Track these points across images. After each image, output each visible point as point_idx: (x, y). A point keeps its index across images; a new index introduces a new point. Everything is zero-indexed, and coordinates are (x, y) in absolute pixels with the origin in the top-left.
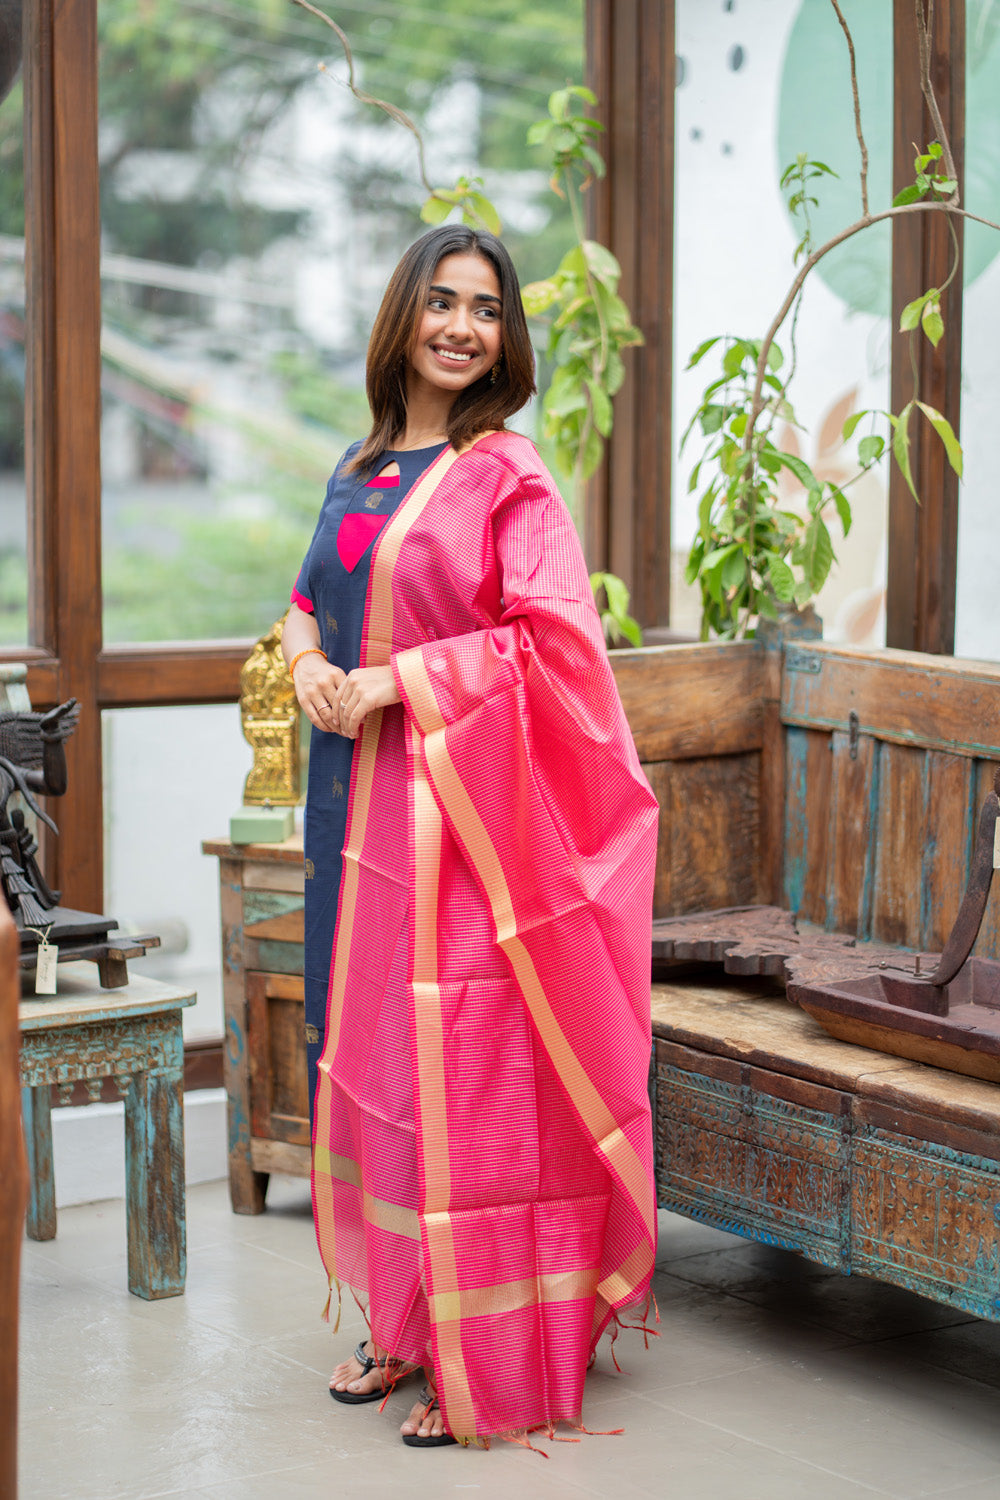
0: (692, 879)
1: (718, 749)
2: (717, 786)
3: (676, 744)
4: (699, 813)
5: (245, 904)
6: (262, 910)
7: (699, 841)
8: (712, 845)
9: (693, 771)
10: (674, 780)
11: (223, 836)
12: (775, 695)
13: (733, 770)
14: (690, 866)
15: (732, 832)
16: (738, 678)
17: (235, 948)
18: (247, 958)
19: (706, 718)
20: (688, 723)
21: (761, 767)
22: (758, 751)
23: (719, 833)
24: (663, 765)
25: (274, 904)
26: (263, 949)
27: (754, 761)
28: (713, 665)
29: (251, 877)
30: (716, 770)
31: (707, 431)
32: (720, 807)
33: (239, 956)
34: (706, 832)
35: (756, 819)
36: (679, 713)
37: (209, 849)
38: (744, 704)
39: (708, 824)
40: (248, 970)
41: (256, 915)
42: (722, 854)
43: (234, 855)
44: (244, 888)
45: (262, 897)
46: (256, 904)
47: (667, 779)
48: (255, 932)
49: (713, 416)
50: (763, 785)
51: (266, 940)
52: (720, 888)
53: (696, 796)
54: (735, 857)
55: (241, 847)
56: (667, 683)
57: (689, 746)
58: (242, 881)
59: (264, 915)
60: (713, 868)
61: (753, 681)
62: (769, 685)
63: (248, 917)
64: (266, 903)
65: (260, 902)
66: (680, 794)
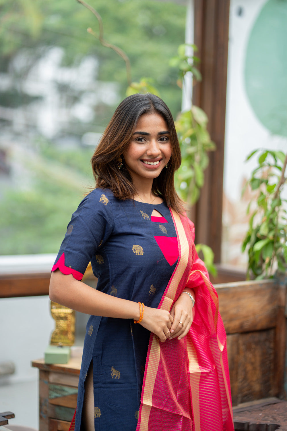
0: (246, 384)
1: (259, 327)
2: (257, 343)
3: (241, 326)
4: (249, 355)
5: (50, 389)
6: (57, 393)
7: (249, 368)
8: (254, 369)
9: (248, 337)
10: (241, 342)
11: (41, 359)
12: (283, 303)
13: (263, 337)
14: (245, 379)
15: (263, 363)
16: (267, 297)
17: (45, 408)
18: (50, 413)
19: (254, 314)
20: (246, 317)
21: (275, 334)
22: (274, 328)
23: (258, 364)
24: (236, 336)
25: (63, 390)
26: (57, 410)
27: (272, 332)
28: (257, 291)
29: (52, 378)
30: (257, 337)
31: (253, 188)
32: (258, 352)
33: (46, 412)
34: (252, 364)
35: (272, 357)
36: (243, 312)
37: (35, 365)
38: (269, 308)
39: (253, 360)
40: (50, 418)
41: (54, 395)
42: (258, 373)
43: (46, 368)
44: (49, 383)
45: (58, 387)
46: (55, 390)
47: (237, 341)
48: (54, 402)
49: (256, 183)
50: (276, 342)
51: (59, 406)
52: (257, 387)
53: (248, 348)
54: (264, 374)
55: (49, 365)
56: (239, 299)
57: (247, 326)
58: (48, 379)
59: (58, 395)
60: (254, 379)
61: (273, 298)
62: (280, 300)
63: (50, 395)
64: (58, 389)
65: (56, 389)
66: (242, 347)
